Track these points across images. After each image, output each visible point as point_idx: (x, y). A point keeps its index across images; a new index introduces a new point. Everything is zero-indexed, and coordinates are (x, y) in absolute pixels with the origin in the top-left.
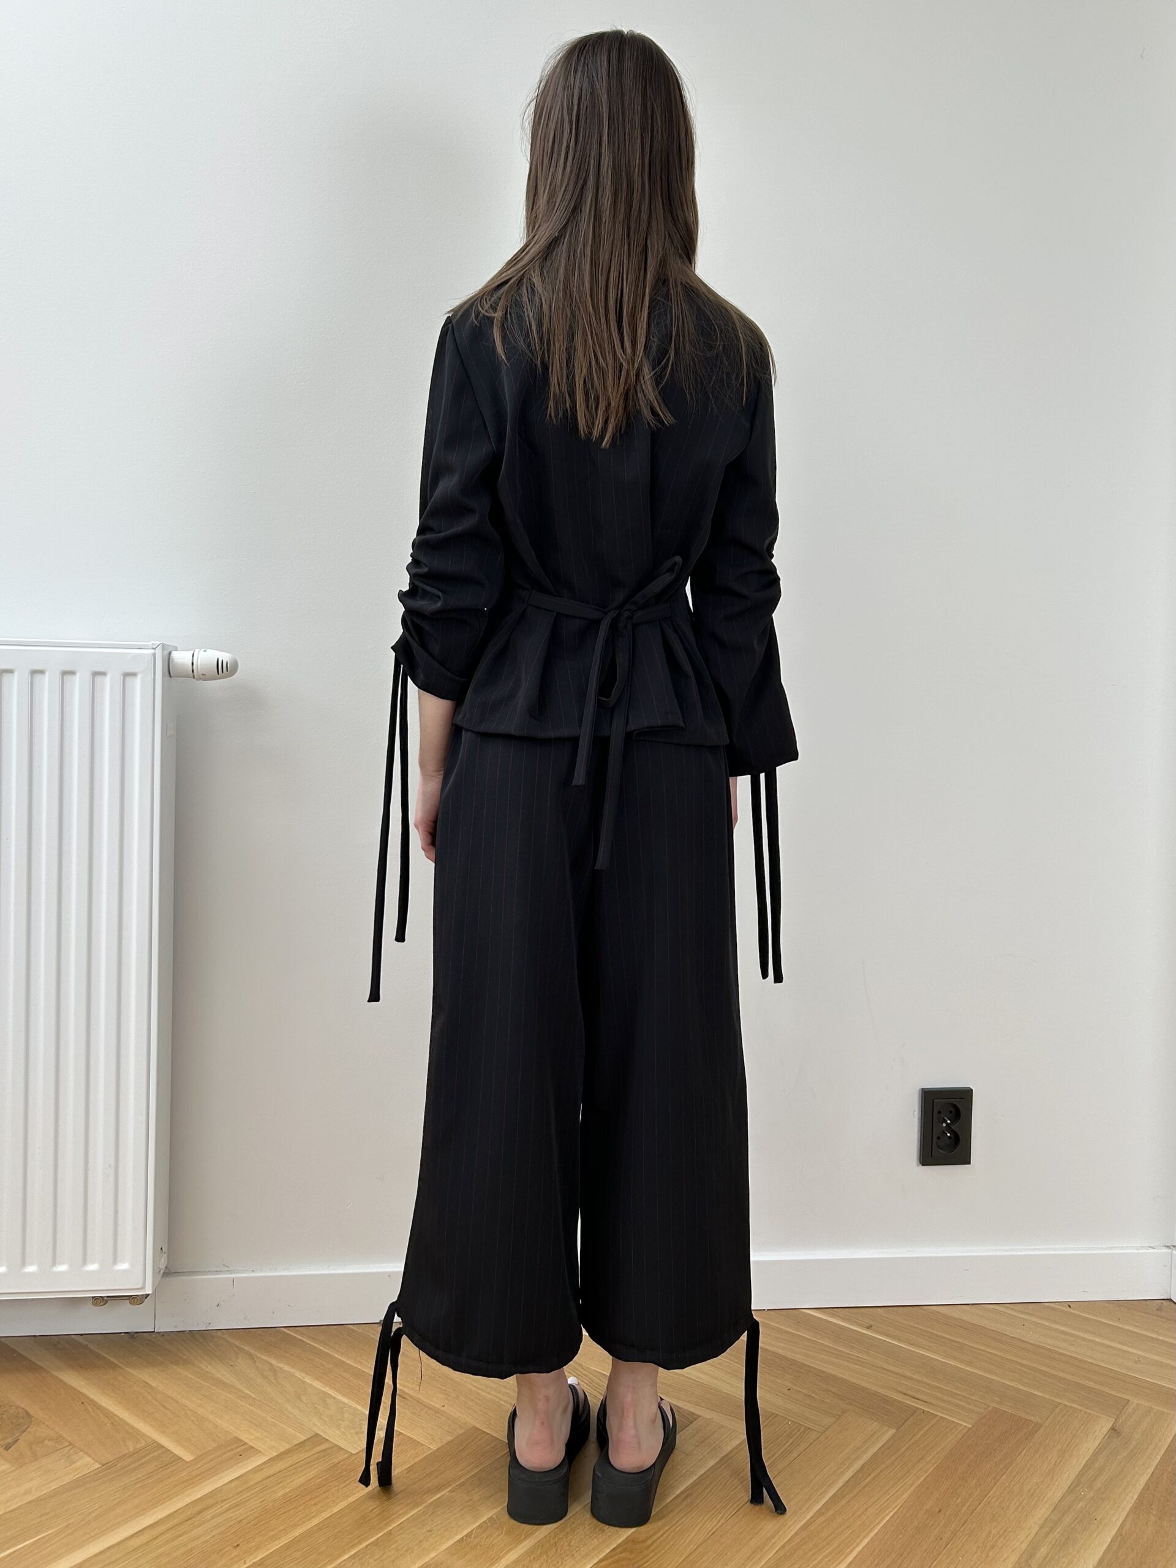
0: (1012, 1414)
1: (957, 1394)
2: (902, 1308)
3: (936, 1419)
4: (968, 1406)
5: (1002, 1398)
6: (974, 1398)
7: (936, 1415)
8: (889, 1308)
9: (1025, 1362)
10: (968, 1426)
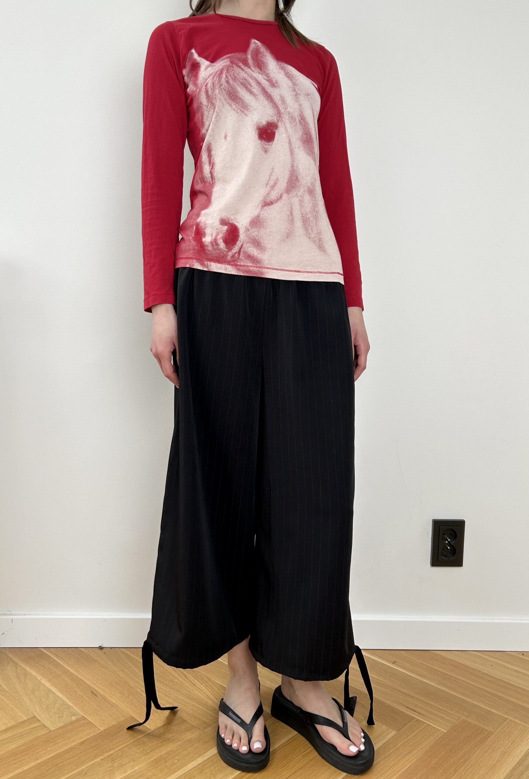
0: (474, 724)
1: (441, 709)
2: (417, 651)
3: (425, 725)
4: (447, 718)
5: (470, 713)
6: (452, 713)
7: (426, 723)
8: (409, 651)
9: (489, 690)
10: (444, 731)
